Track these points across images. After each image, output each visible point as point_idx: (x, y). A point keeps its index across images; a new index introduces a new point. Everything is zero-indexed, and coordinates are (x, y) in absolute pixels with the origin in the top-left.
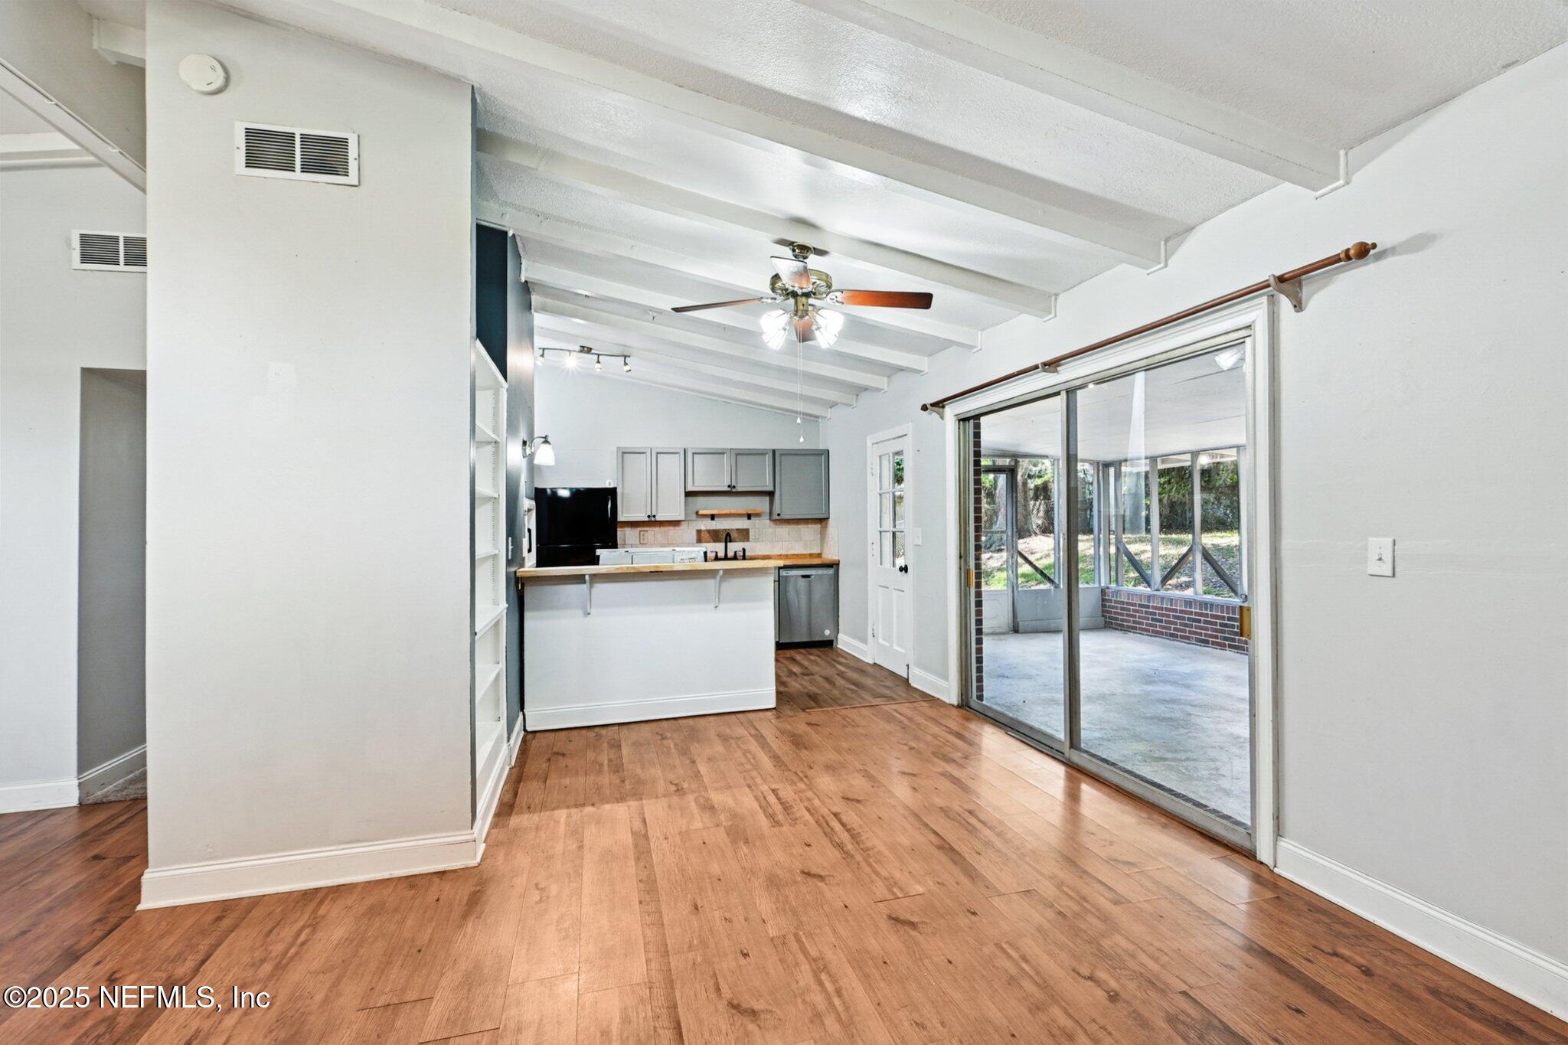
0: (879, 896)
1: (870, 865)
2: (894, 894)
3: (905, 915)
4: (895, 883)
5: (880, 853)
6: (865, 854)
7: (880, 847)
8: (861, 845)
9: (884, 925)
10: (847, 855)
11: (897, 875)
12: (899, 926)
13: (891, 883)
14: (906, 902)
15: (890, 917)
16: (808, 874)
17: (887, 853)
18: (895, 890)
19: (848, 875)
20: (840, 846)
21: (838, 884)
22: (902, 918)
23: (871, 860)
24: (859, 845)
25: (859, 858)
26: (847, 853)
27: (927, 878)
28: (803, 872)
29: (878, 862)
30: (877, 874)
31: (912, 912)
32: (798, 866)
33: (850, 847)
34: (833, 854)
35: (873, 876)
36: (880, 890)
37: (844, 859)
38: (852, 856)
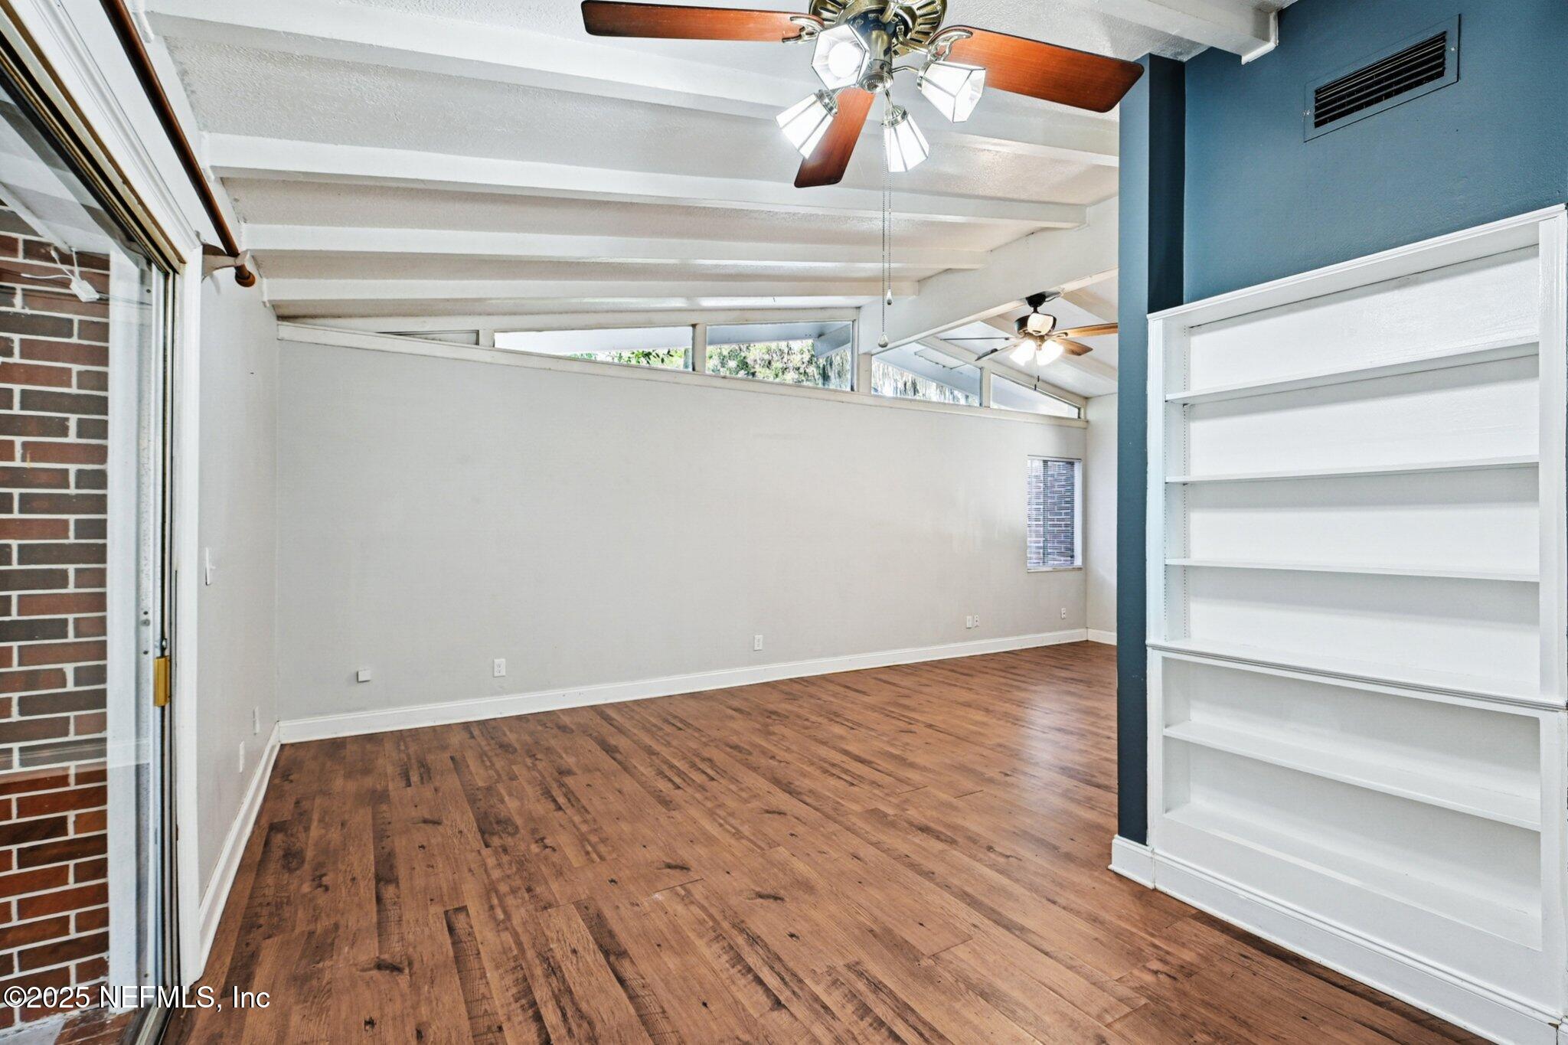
0: (699, 886)
1: (711, 916)
2: (685, 889)
3: (676, 873)
4: (683, 899)
5: (701, 936)
6: (719, 931)
7: (700, 944)
8: (726, 945)
9: (693, 864)
10: (740, 927)
11: (680, 908)
12: (681, 864)
13: (687, 899)
14: (673, 883)
15: (688, 869)
16: (776, 898)
17: (692, 936)
18: (683, 892)
19: (733, 901)
20: (754, 940)
21: (741, 891)
22: (678, 870)
23: (711, 924)
24: (729, 944)
25: (726, 925)
26: (742, 931)
27: (649, 909)
28: (782, 899)
29: (701, 922)
30: (703, 908)
31: (668, 875)
32: (790, 905)
33: (740, 940)
34: (758, 926)
35: (706, 905)
36: (698, 892)
37: (743, 922)
38: (734, 926)
